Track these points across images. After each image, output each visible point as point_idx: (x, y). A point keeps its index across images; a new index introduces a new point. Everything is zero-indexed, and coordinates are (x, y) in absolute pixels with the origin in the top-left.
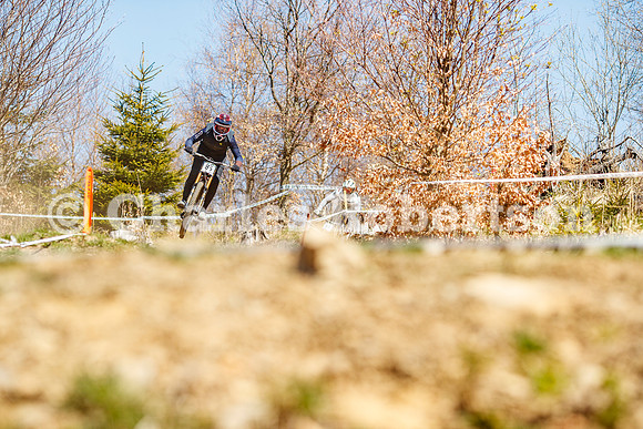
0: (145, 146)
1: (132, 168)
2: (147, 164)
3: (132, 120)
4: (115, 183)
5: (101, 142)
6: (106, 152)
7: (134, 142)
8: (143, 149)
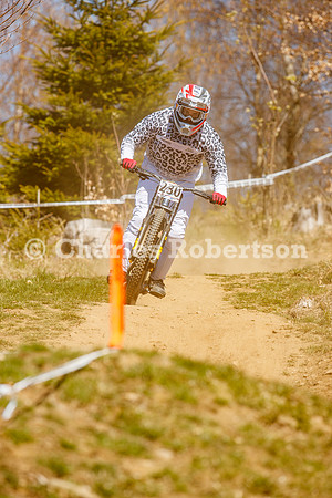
0: (120, 64)
1: (100, 103)
2: (124, 96)
3: (93, 19)
4: (70, 132)
5: (42, 60)
6: (50, 78)
7: (101, 58)
8: (117, 70)
